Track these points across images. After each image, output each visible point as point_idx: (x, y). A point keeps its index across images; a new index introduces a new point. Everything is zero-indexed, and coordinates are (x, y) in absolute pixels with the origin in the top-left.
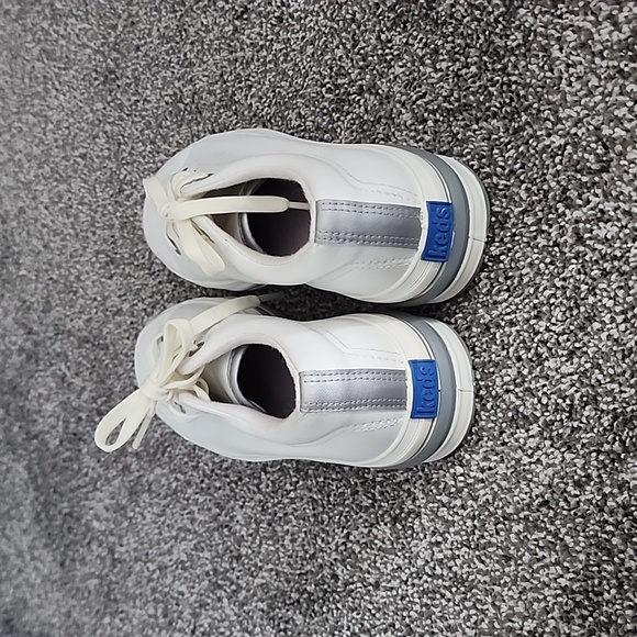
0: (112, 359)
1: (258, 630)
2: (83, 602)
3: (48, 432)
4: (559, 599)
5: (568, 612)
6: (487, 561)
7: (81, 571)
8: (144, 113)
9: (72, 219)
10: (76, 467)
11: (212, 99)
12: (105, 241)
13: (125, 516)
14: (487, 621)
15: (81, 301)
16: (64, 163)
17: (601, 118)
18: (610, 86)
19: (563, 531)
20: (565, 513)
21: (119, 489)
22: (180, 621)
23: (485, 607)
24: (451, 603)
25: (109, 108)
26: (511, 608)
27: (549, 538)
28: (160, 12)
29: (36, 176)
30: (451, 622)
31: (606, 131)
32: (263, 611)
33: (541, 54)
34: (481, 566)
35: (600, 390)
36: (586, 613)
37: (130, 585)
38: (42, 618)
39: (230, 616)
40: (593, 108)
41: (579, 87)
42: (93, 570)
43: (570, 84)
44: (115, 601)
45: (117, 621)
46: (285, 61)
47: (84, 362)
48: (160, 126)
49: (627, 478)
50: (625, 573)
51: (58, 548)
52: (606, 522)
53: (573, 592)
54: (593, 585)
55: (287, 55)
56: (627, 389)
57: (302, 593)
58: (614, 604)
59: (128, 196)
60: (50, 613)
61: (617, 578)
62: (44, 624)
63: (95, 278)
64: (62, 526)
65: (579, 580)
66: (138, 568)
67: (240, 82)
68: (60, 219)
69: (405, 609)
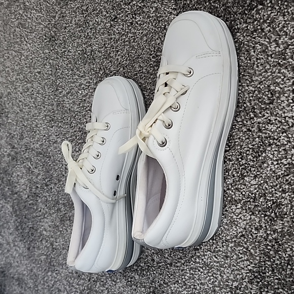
0: (53, 162)
1: (119, 281)
2: (39, 266)
3: (22, 192)
4: (248, 274)
5: (252, 280)
6: (218, 257)
7: (37, 252)
8: (68, 57)
9: (33, 100)
10: (35, 208)
11: (100, 55)
12: (50, 111)
13: (58, 230)
14: (217, 281)
15: (38, 136)
16: (30, 74)
17: (270, 82)
18: (274, 69)
19: (250, 247)
20: (251, 240)
21: (55, 218)
22: (83, 276)
23: (217, 276)
24: (203, 274)
25: (51, 53)
26: (228, 277)
27: (244, 250)
28: (76, 13)
29: (17, 79)
30: (203, 281)
31: (272, 88)
32: (121, 273)
33: (246, 53)
34: (216, 259)
35: (267, 192)
36: (259, 280)
37: (60, 259)
38: (19, 271)
39: (106, 274)
40: (267, 78)
41: (262, 68)
42: (43, 252)
43: (258, 67)
44: (53, 265)
45: (54, 274)
46: (134, 42)
47: (39, 163)
48: (76, 63)
49: (277, 228)
50: (275, 266)
51: (27, 242)
52: (268, 245)
53: (254, 272)
54: (262, 270)
55: (134, 39)
56: (278, 193)
57: (139, 267)
58: (270, 277)
59: (60, 92)
60: (23, 269)
61: (272, 267)
62: (20, 274)
63: (45, 126)
64: (29, 232)
65: (256, 267)
66: (64, 252)
67: (113, 49)
68: (28, 99)
69: (183, 275)
